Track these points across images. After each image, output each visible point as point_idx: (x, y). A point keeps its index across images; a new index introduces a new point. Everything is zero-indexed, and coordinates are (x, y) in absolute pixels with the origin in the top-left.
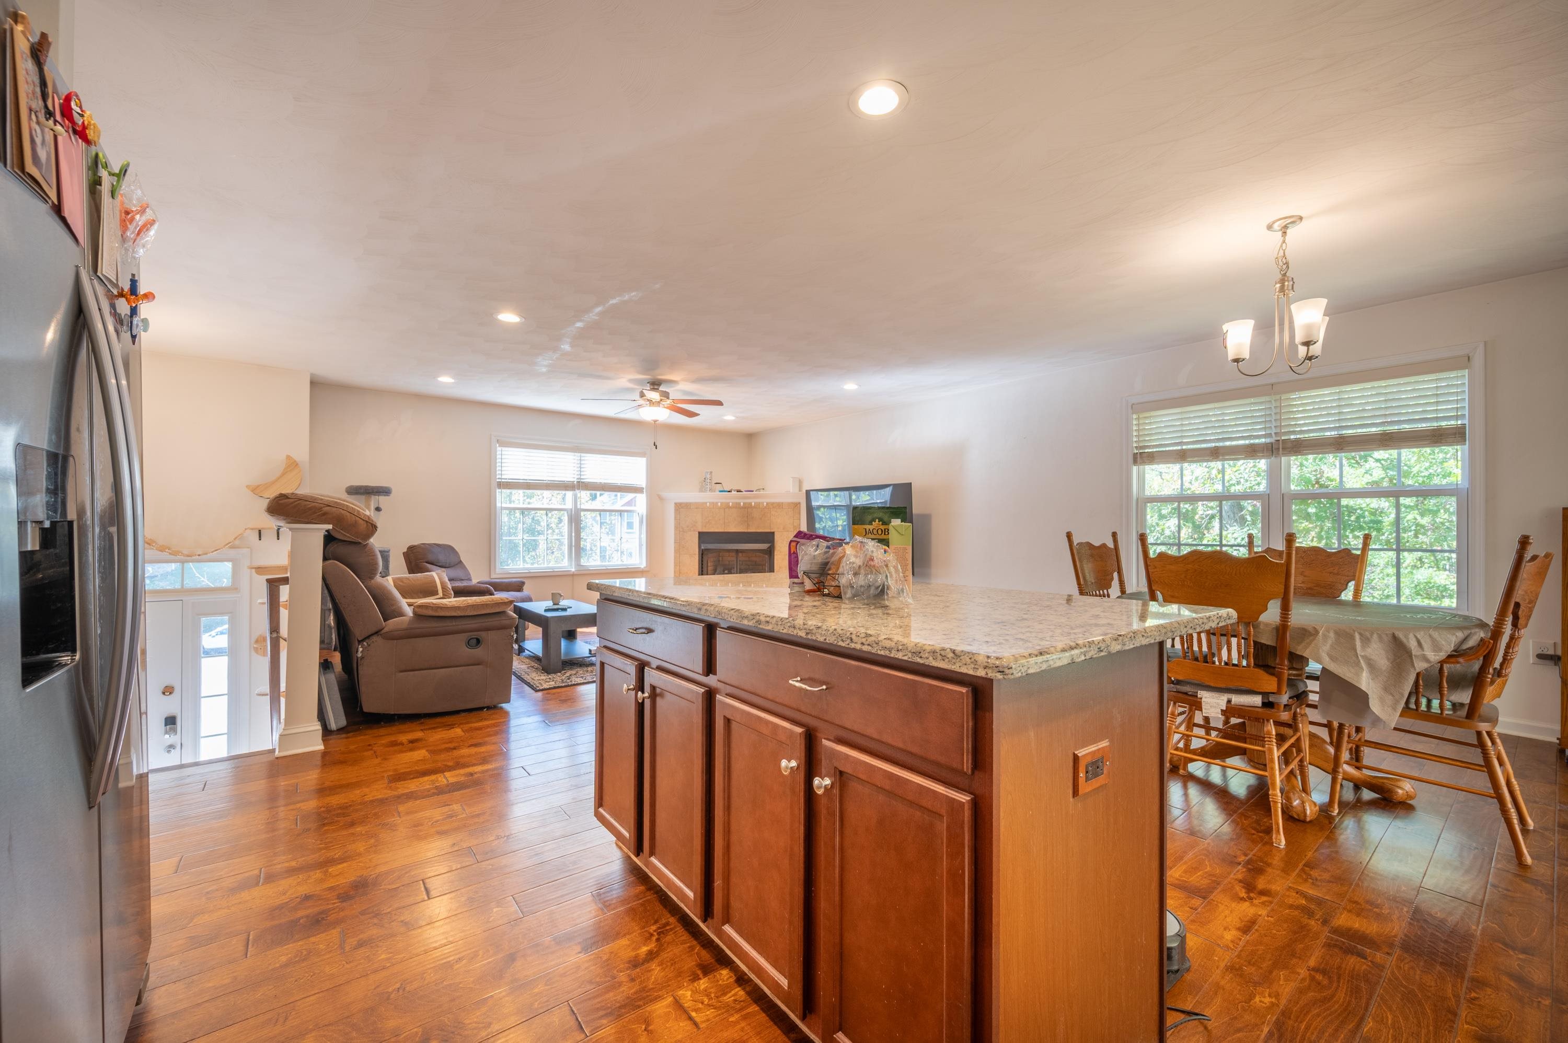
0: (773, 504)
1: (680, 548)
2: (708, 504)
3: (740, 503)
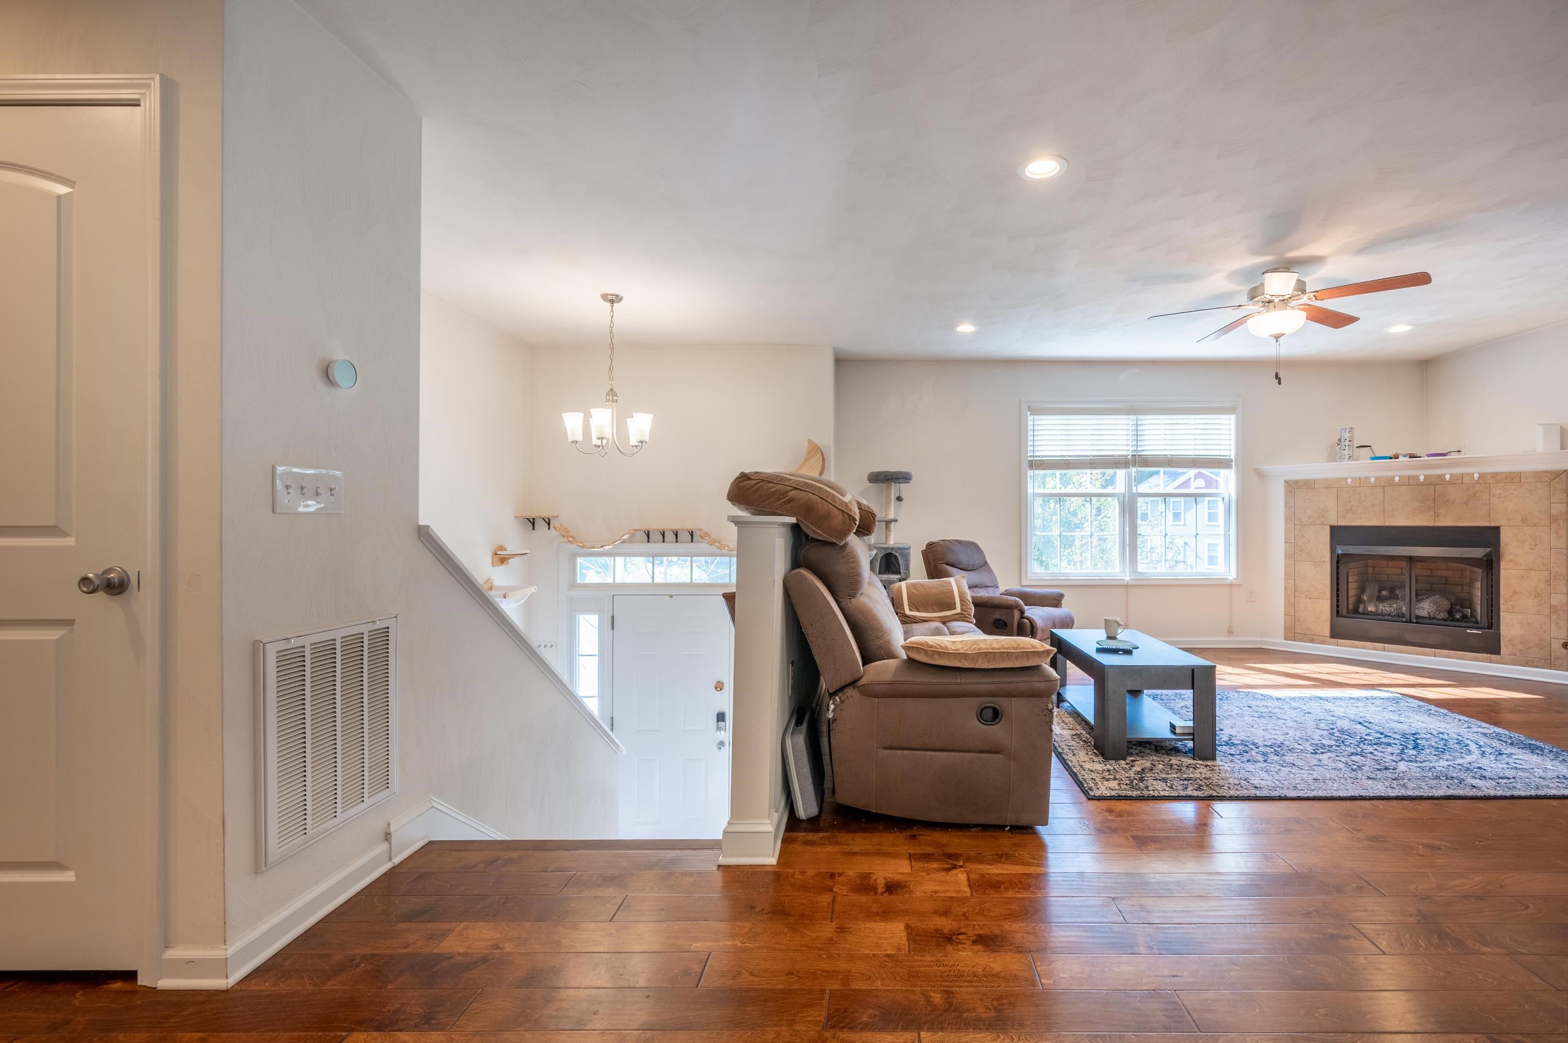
0: (1494, 475)
1: (1294, 552)
2: (1349, 480)
3: (1417, 477)
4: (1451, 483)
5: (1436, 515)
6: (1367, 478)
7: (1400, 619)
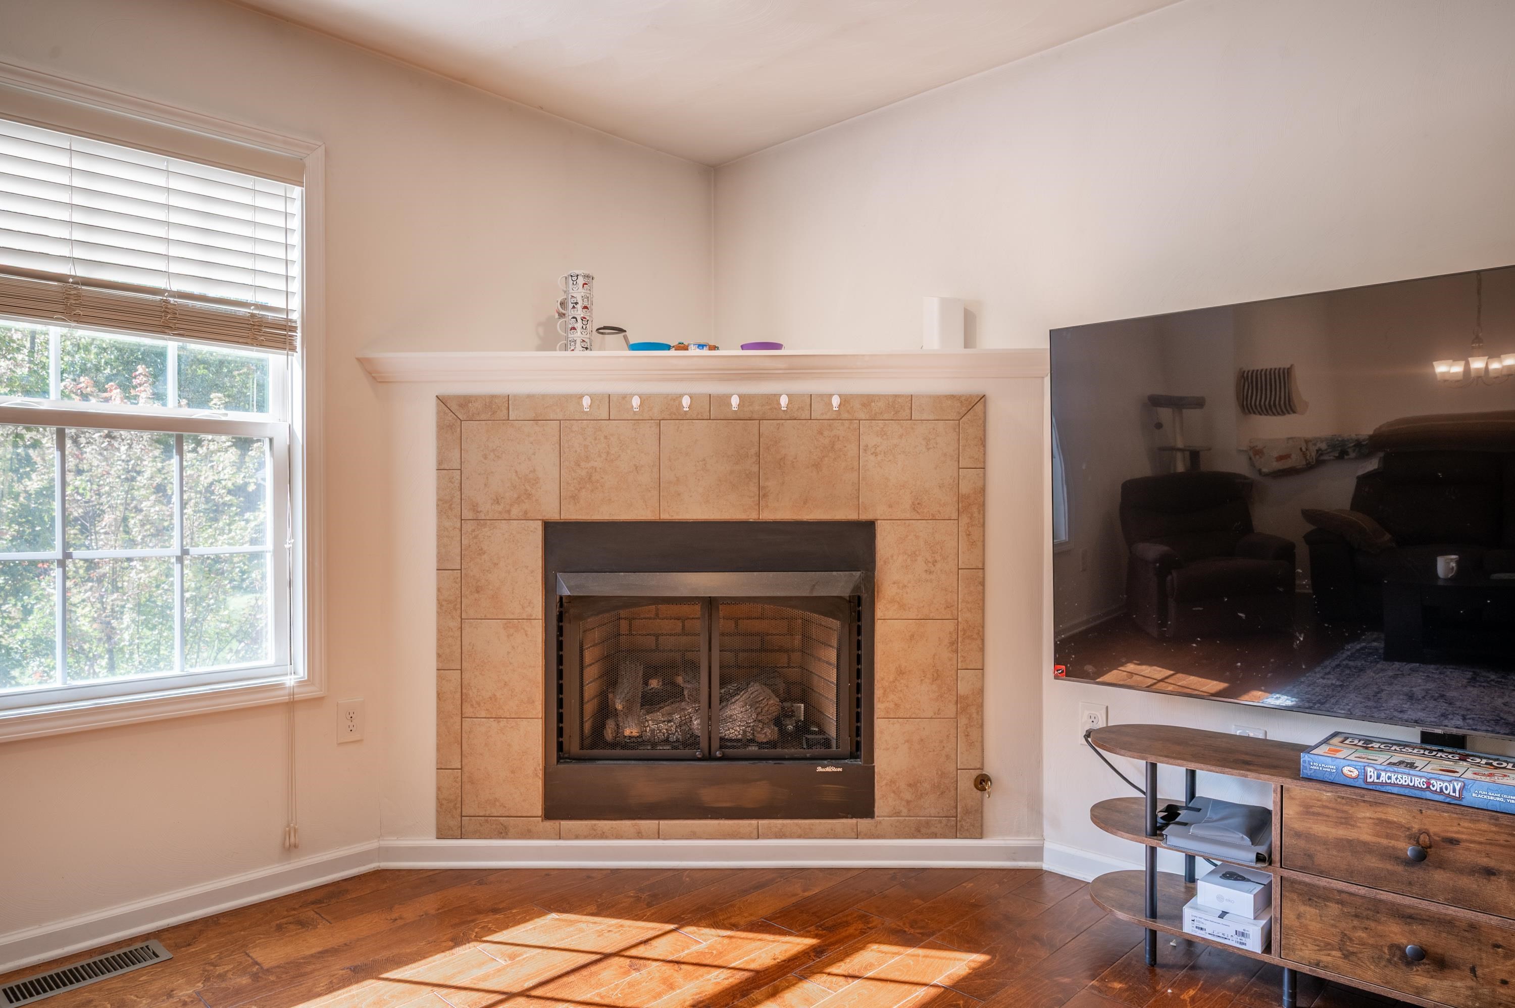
0: (868, 400)
1: (460, 594)
2: (586, 401)
3: (725, 400)
4: (790, 416)
5: (762, 495)
6: (625, 398)
7: (688, 752)
